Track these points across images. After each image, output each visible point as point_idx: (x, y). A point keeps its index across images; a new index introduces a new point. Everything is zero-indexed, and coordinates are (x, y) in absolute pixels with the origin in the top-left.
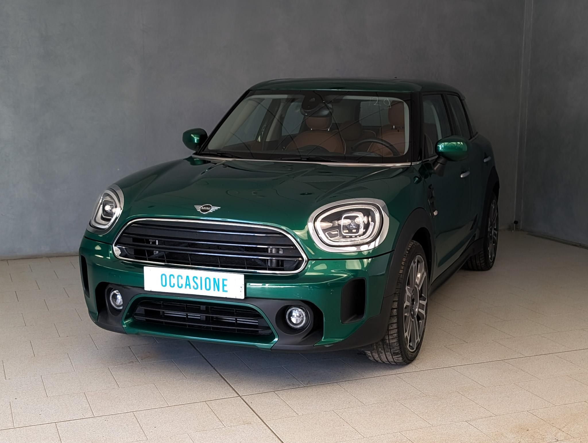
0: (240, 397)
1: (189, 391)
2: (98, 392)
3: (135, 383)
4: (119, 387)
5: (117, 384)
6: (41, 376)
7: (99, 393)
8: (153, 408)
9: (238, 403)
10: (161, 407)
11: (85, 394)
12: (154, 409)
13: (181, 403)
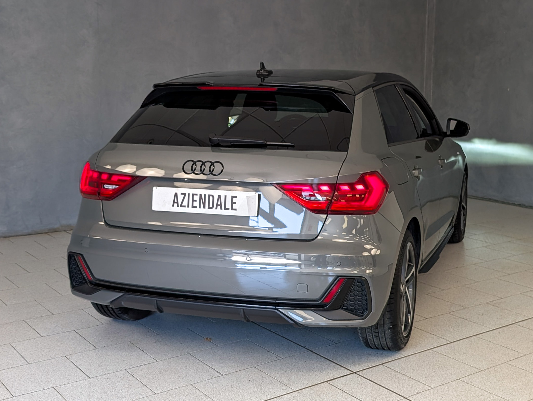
0: (355, 373)
1: (299, 372)
2: (205, 383)
3: (235, 369)
4: (223, 375)
5: (217, 371)
6: (125, 370)
7: (208, 384)
8: (281, 395)
9: (360, 380)
10: (288, 392)
11: (193, 386)
12: (283, 396)
13: (303, 386)
